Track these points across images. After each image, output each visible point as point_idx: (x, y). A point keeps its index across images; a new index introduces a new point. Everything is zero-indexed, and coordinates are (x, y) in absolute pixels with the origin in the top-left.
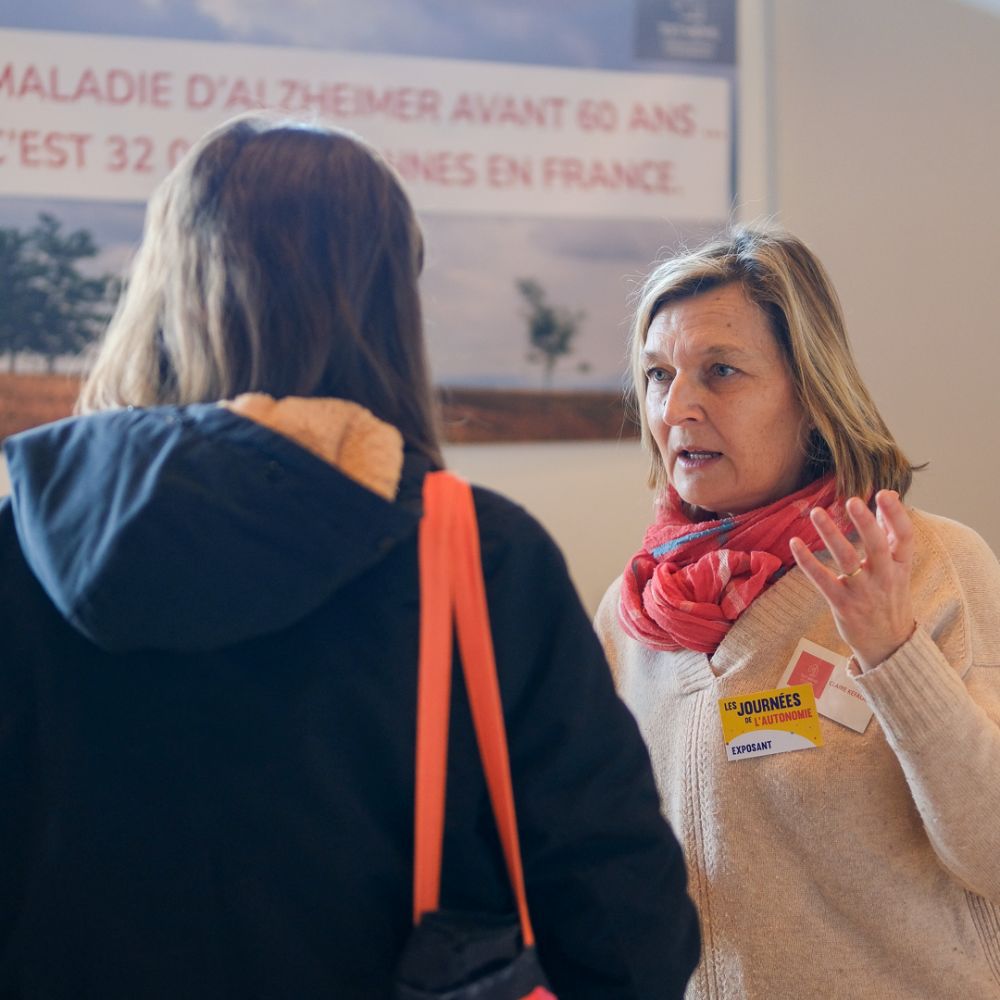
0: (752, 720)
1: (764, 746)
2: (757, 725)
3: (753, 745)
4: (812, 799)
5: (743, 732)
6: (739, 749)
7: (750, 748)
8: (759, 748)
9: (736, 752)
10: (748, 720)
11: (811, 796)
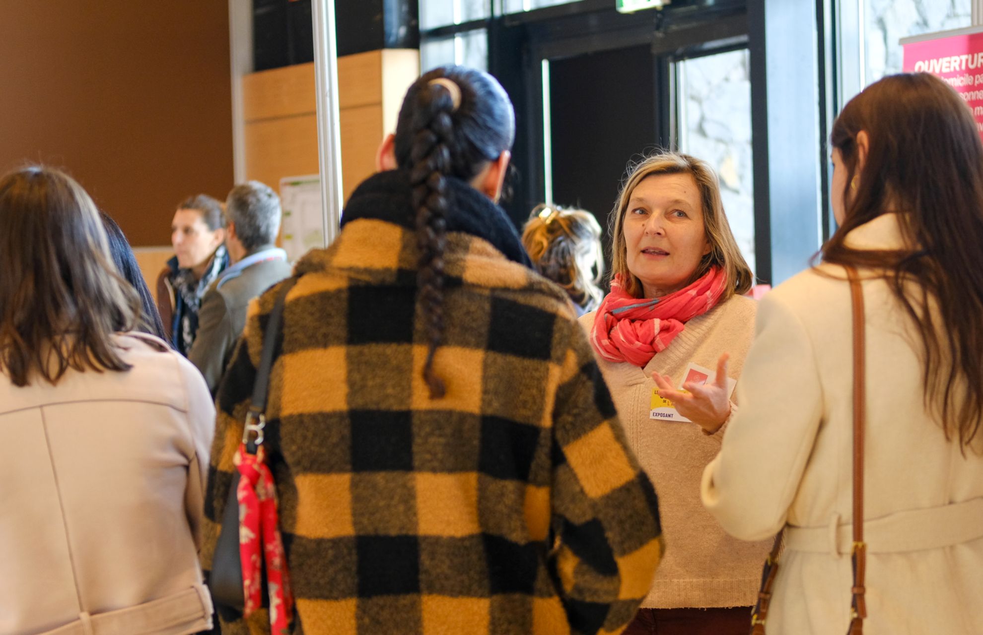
0: (667, 401)
1: (669, 416)
2: (668, 405)
3: (664, 414)
4: (698, 439)
5: (661, 406)
6: (656, 414)
7: (662, 415)
8: (666, 416)
9: (655, 415)
10: (665, 401)
11: (698, 437)
